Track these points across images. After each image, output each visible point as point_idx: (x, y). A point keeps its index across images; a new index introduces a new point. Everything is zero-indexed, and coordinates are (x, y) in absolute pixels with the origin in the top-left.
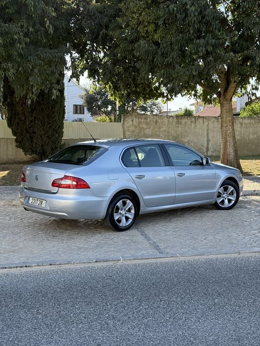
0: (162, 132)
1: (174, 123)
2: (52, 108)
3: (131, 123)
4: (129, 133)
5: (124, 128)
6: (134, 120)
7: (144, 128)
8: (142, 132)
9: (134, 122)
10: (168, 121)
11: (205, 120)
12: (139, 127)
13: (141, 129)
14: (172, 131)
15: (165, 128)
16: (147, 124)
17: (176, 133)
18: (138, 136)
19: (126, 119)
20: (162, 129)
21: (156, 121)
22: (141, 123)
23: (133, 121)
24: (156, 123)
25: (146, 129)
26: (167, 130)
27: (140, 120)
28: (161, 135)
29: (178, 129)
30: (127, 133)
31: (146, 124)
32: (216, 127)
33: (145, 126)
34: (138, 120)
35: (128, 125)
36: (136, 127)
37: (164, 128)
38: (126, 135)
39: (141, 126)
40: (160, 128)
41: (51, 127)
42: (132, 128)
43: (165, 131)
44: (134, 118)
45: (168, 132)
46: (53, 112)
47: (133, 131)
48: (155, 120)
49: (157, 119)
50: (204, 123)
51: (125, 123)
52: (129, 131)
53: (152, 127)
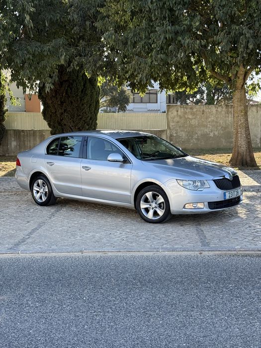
0: (209, 122)
1: (223, 112)
2: (81, 100)
3: (175, 113)
4: (173, 124)
5: (168, 119)
6: (179, 111)
8: (188, 122)
9: (179, 113)
10: (216, 110)
11: (259, 108)
12: (185, 117)
13: (186, 119)
14: (221, 122)
15: (213, 118)
16: (193, 114)
17: (226, 123)
18: (183, 126)
19: (171, 110)
20: (210, 120)
21: (203, 111)
22: (186, 113)
23: (177, 111)
24: (203, 114)
25: (192, 119)
26: (215, 120)
27: (185, 110)
28: (209, 126)
29: (227, 118)
30: (171, 124)
31: (191, 114)
33: (190, 117)
34: (183, 110)
35: (172, 116)
36: (181, 117)
38: (171, 126)
39: (186, 116)
40: (207, 118)
41: (81, 119)
42: (177, 119)
43: (213, 121)
44: (180, 109)
45: (217, 122)
46: (83, 105)
47: (178, 122)
48: (201, 110)
49: (205, 109)
50: (257, 112)
51: (170, 113)
52: (174, 122)
53: (198, 117)
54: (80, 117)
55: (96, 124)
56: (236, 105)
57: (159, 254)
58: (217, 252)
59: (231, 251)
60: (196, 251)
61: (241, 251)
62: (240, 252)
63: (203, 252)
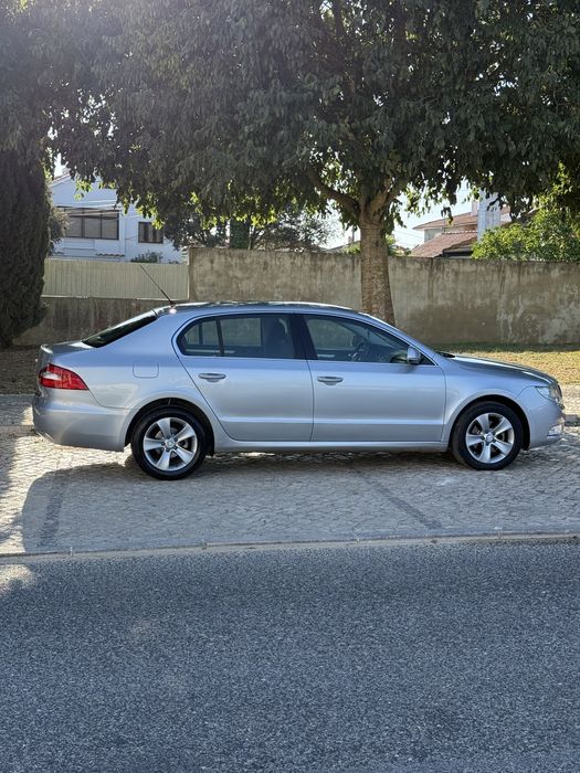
0: (278, 287)
1: (306, 268)
2: (12, 229)
3: (208, 265)
4: (203, 289)
5: (192, 278)
6: (216, 261)
7: (236, 277)
8: (234, 286)
9: (216, 265)
10: (293, 263)
12: (227, 274)
13: (231, 279)
14: (301, 287)
16: (244, 268)
17: (310, 291)
18: (223, 293)
19: (198, 258)
20: (278, 282)
21: (265, 263)
22: (231, 266)
23: (212, 262)
24: (265, 268)
25: (242, 280)
26: (289, 283)
27: (229, 259)
28: (276, 295)
29: (314, 281)
30: (199, 288)
31: (241, 269)
32: (399, 280)
33: (239, 274)
34: (223, 260)
35: (201, 270)
36: (219, 275)
37: (283, 279)
38: (198, 293)
39: (231, 273)
40: (274, 278)
41: (10, 270)
42: (211, 278)
43: (285, 285)
44: (217, 256)
45: (292, 288)
47: (213, 285)
48: (262, 261)
49: (268, 259)
51: (195, 265)
52: (204, 285)
53: (255, 276)
54: (10, 266)
55: (42, 283)
56: (368, 256)
57: (355, 545)
58: (464, 539)
59: (490, 535)
60: (425, 537)
61: (505, 534)
62: (506, 537)
63: (438, 539)
